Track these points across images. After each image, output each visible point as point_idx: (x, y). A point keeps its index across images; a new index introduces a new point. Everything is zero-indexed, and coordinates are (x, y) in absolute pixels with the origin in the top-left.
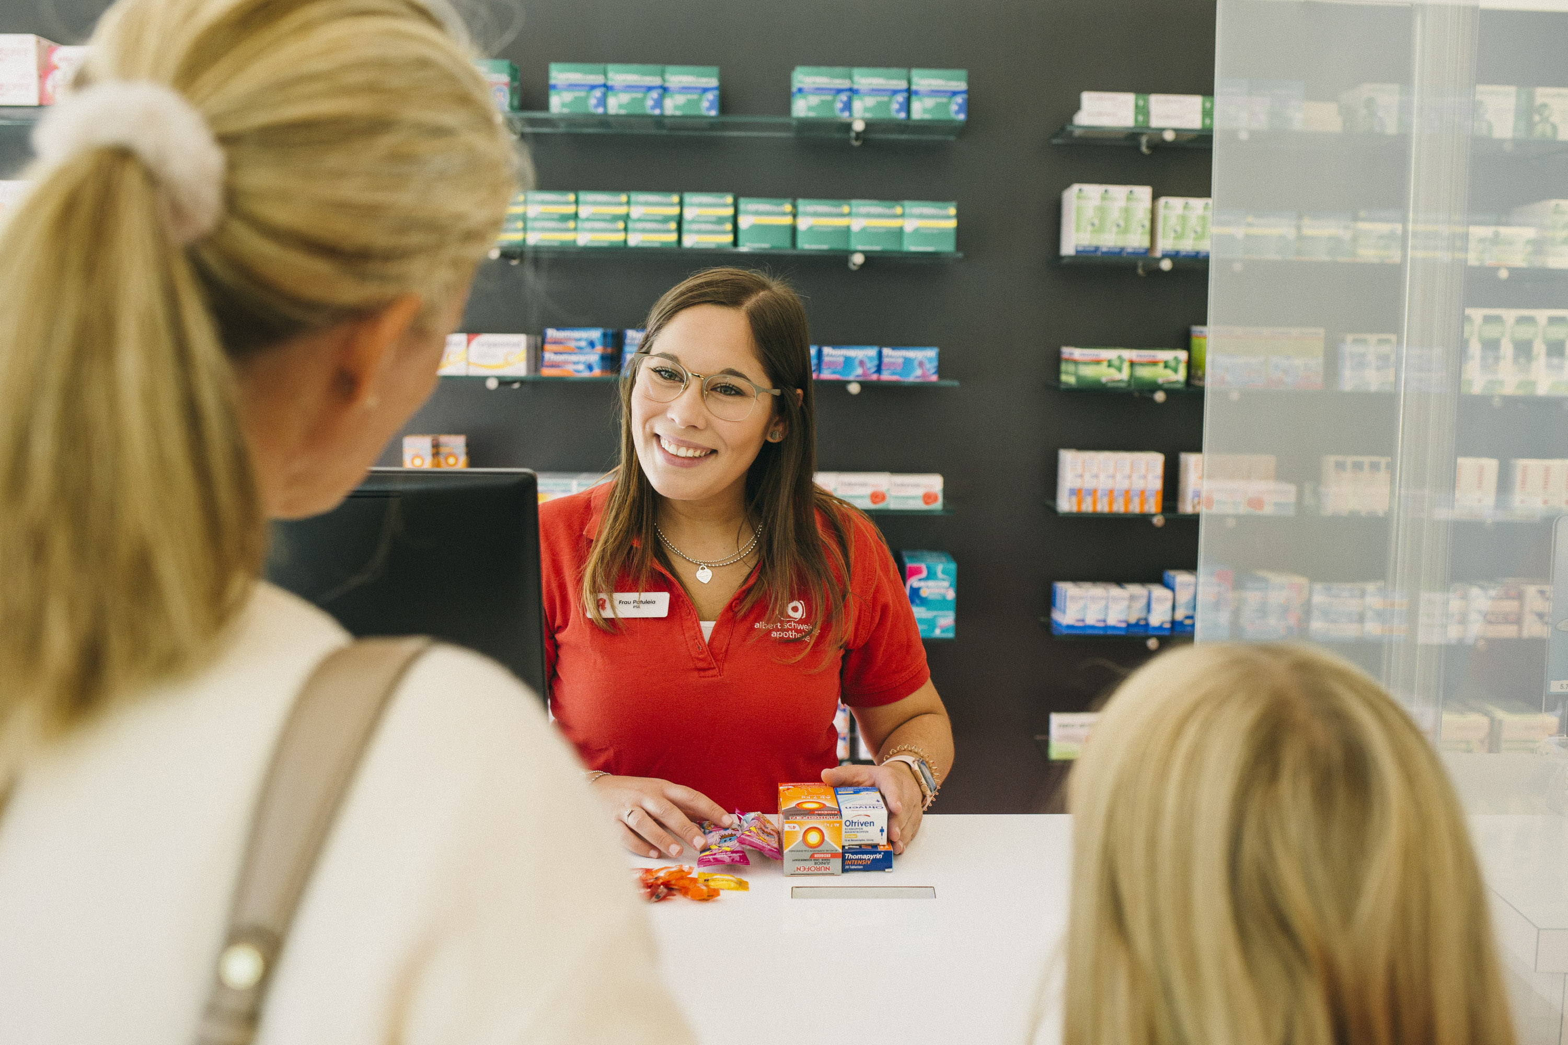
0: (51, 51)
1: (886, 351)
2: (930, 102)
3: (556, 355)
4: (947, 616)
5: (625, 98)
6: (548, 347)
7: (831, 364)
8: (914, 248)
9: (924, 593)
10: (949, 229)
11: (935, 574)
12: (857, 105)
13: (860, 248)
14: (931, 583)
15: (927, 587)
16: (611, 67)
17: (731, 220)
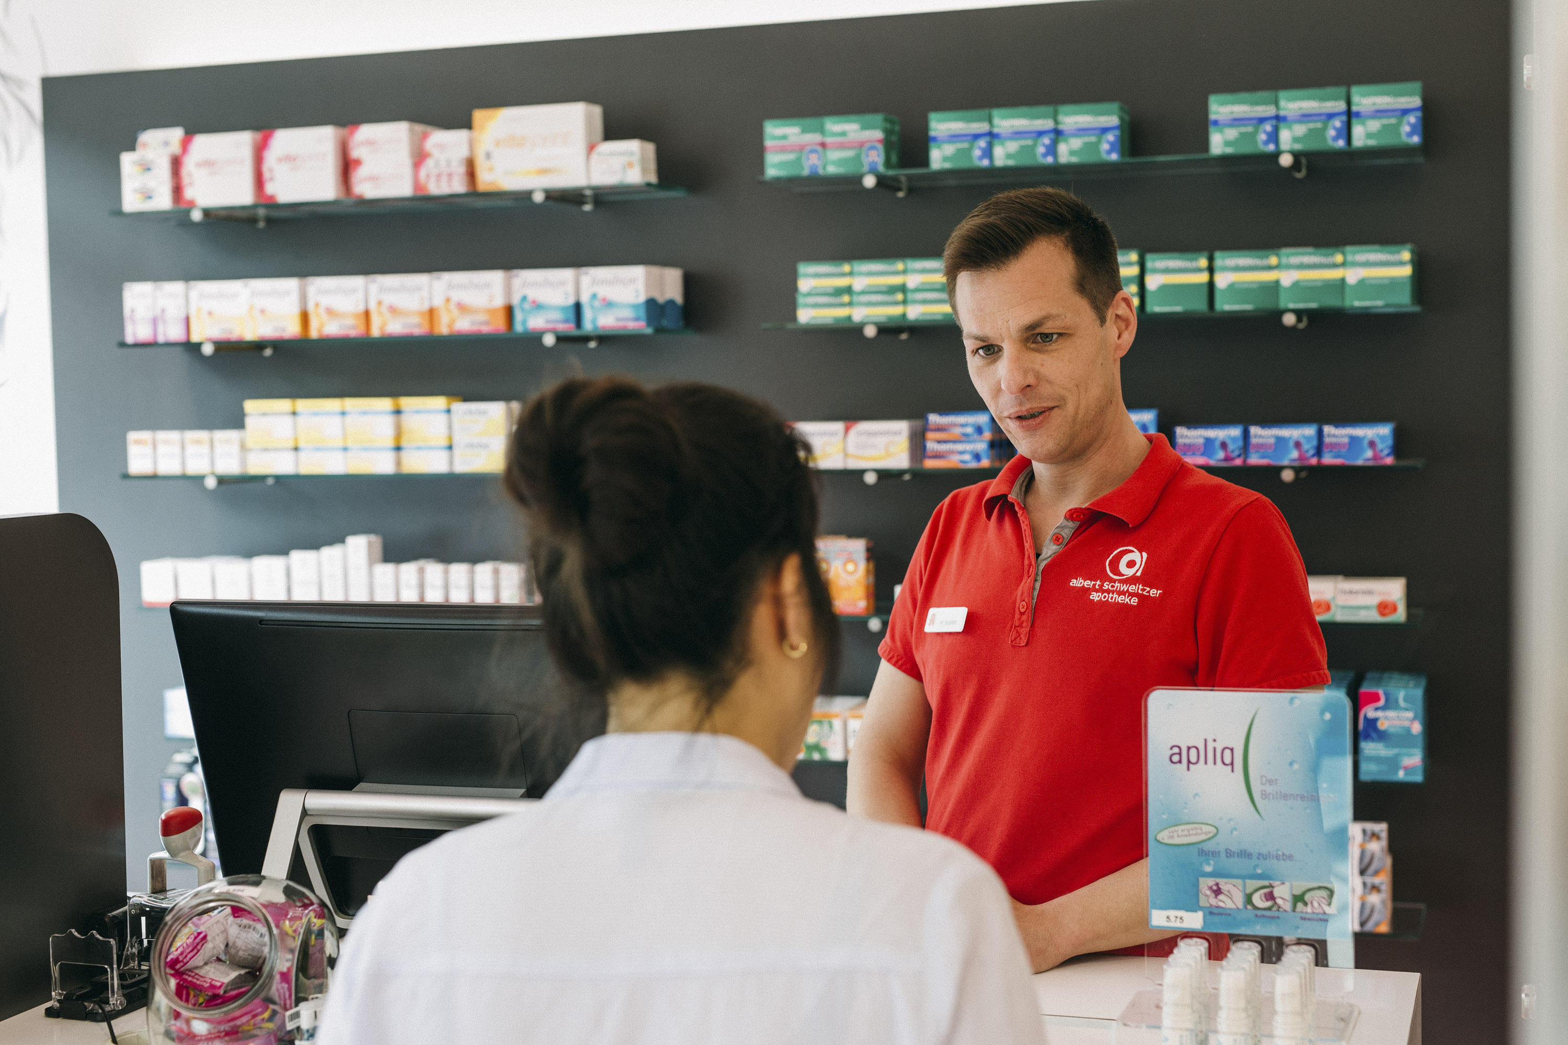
0: (425, 136)
1: (1328, 429)
2: (1374, 125)
3: (939, 444)
4: (1412, 755)
5: (1013, 146)
6: (930, 435)
7: (1260, 447)
8: (1357, 304)
9: (1382, 725)
10: (1402, 278)
11: (1397, 702)
12: (1286, 137)
13: (1291, 306)
14: (1391, 714)
15: (1386, 718)
16: (997, 113)
17: (1136, 280)
